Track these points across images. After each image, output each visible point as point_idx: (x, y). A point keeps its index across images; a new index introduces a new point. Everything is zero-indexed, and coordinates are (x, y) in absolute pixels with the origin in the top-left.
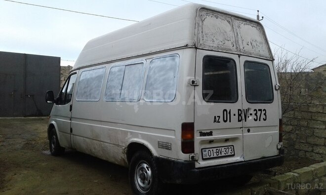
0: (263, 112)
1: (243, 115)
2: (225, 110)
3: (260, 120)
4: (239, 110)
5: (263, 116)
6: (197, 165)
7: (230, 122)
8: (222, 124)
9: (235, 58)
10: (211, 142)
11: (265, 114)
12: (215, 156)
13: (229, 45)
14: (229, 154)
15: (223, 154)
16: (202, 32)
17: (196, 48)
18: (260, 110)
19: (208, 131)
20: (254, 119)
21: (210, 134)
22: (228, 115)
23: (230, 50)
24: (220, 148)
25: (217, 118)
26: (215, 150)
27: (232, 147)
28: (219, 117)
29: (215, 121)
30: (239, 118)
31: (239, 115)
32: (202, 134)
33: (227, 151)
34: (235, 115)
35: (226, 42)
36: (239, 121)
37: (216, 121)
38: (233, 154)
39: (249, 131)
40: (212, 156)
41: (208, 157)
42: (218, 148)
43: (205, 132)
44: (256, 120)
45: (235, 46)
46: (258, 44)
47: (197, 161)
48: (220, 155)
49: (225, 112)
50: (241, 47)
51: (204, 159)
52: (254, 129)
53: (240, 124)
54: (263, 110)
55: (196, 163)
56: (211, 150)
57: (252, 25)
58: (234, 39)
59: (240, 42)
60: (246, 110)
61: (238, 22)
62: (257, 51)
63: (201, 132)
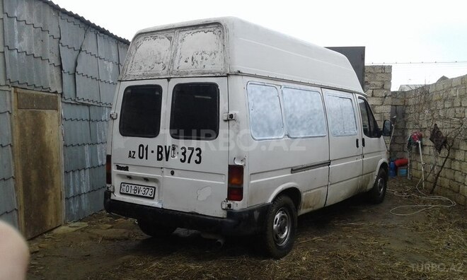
0: (196, 152)
1: (164, 153)
2: (141, 145)
3: (189, 162)
4: (159, 147)
5: (195, 157)
6: (113, 197)
7: (147, 159)
8: (137, 160)
9: (162, 83)
10: (130, 177)
11: (199, 155)
12: (133, 192)
13: (159, 68)
14: (148, 195)
15: (141, 194)
16: (132, 62)
17: (121, 81)
18: (192, 149)
19: (125, 166)
20: (181, 159)
21: (126, 169)
22: (145, 151)
23: (158, 74)
24: (140, 187)
25: (132, 154)
26: (133, 186)
27: (154, 189)
28: (134, 152)
29: (130, 156)
30: (158, 156)
31: (159, 153)
32: (119, 168)
33: (146, 191)
34: (153, 152)
35: (156, 65)
36: (158, 159)
38: (152, 196)
39: (172, 173)
40: (129, 192)
41: (125, 192)
42: (137, 187)
43: (122, 166)
44: (182, 161)
45: (166, 69)
46: (205, 56)
47: (113, 192)
48: (137, 194)
49: (141, 148)
50: (175, 68)
51: (121, 193)
52: (180, 172)
53: (160, 164)
54: (197, 150)
55: (112, 194)
56: (130, 186)
57: (206, 30)
58: (168, 60)
59: (176, 62)
60: (169, 147)
61: (184, 33)
62: (200, 67)
63: (117, 166)
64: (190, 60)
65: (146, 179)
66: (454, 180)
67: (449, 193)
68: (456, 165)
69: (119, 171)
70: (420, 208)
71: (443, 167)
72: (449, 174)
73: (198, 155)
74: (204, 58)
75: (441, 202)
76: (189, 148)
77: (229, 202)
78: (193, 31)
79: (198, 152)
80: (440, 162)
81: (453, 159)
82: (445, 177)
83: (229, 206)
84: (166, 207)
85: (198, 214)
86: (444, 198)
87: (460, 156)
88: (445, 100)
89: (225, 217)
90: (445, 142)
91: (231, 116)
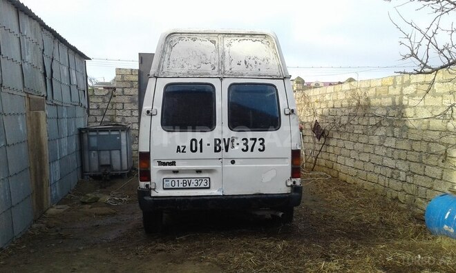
0: (258, 143)
1: (223, 145)
2: (194, 140)
3: (252, 151)
4: (215, 140)
5: (258, 145)
6: (154, 194)
7: (201, 151)
8: (188, 154)
9: (214, 82)
10: (176, 172)
12: (181, 186)
13: (208, 68)
14: (202, 186)
15: (192, 186)
16: (169, 59)
17: (157, 78)
18: (255, 139)
19: (171, 161)
20: (243, 149)
21: (173, 163)
22: (199, 145)
23: (208, 74)
24: (189, 180)
25: (182, 148)
26: (181, 180)
27: (208, 179)
28: (184, 147)
29: (178, 151)
30: (215, 148)
31: (217, 145)
32: (161, 163)
33: (199, 183)
34: (209, 145)
35: (203, 65)
36: (216, 151)
37: (180, 151)
38: (208, 186)
39: (233, 162)
40: (176, 186)
41: (171, 187)
42: (187, 180)
43: (166, 161)
44: (245, 151)
45: (216, 69)
46: (258, 61)
47: (154, 189)
48: (188, 186)
49: (194, 142)
50: (227, 69)
51: (164, 189)
52: (242, 160)
53: (218, 155)
54: (260, 140)
55: (152, 191)
56: (176, 180)
57: (254, 39)
58: (217, 61)
59: (227, 63)
60: (229, 139)
61: (230, 39)
62: (255, 70)
63: (159, 162)
64: (243, 63)
65: (199, 171)
66: (329, 160)
67: (325, 169)
68: (331, 149)
69: (162, 167)
70: (309, 181)
71: (320, 151)
72: (324, 155)
73: (261, 144)
74: (258, 63)
75: (321, 176)
76: (252, 139)
77: (293, 180)
78: (239, 39)
79: (261, 141)
80: (318, 148)
81: (328, 145)
82: (322, 158)
83: (294, 182)
84: (227, 193)
85: (263, 194)
86: (322, 173)
87: (333, 142)
88: (321, 102)
89: (289, 192)
90: (324, 133)
91: (293, 111)
